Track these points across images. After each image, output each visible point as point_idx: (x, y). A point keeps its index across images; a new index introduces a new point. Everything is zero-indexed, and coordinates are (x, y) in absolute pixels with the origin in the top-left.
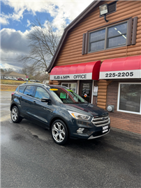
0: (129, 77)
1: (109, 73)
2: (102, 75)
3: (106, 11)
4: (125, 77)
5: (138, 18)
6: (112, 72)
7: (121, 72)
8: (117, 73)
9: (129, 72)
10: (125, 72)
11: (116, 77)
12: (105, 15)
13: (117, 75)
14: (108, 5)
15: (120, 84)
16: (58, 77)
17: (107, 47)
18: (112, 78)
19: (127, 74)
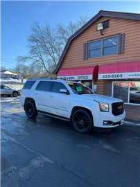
0: (120, 78)
1: (105, 75)
2: (100, 76)
3: (102, 28)
4: (117, 78)
6: (108, 74)
7: (114, 74)
8: (111, 75)
9: (120, 74)
10: (117, 74)
11: (111, 78)
12: (101, 30)
15: (113, 82)
17: (103, 55)
18: (107, 78)
19: (118, 76)
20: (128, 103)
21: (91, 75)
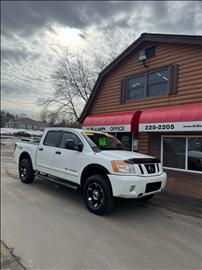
0: (170, 130)
1: (148, 125)
2: (142, 128)
4: (166, 130)
5: (179, 66)
6: (152, 125)
7: (161, 124)
8: (157, 125)
9: (170, 124)
10: (166, 124)
11: (156, 130)
12: (144, 60)
13: (157, 127)
14: (147, 51)
15: (162, 136)
18: (152, 130)
19: (168, 127)
20: (186, 170)
21: (129, 126)
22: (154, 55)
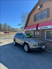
0: (46, 28)
1: (41, 27)
2: (39, 28)
3: (39, 7)
7: (44, 27)
11: (43, 29)
12: (39, 9)
15: (45, 31)
16: (27, 30)
19: (46, 27)
21: (36, 28)
22: (42, 7)
